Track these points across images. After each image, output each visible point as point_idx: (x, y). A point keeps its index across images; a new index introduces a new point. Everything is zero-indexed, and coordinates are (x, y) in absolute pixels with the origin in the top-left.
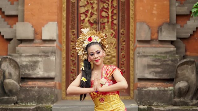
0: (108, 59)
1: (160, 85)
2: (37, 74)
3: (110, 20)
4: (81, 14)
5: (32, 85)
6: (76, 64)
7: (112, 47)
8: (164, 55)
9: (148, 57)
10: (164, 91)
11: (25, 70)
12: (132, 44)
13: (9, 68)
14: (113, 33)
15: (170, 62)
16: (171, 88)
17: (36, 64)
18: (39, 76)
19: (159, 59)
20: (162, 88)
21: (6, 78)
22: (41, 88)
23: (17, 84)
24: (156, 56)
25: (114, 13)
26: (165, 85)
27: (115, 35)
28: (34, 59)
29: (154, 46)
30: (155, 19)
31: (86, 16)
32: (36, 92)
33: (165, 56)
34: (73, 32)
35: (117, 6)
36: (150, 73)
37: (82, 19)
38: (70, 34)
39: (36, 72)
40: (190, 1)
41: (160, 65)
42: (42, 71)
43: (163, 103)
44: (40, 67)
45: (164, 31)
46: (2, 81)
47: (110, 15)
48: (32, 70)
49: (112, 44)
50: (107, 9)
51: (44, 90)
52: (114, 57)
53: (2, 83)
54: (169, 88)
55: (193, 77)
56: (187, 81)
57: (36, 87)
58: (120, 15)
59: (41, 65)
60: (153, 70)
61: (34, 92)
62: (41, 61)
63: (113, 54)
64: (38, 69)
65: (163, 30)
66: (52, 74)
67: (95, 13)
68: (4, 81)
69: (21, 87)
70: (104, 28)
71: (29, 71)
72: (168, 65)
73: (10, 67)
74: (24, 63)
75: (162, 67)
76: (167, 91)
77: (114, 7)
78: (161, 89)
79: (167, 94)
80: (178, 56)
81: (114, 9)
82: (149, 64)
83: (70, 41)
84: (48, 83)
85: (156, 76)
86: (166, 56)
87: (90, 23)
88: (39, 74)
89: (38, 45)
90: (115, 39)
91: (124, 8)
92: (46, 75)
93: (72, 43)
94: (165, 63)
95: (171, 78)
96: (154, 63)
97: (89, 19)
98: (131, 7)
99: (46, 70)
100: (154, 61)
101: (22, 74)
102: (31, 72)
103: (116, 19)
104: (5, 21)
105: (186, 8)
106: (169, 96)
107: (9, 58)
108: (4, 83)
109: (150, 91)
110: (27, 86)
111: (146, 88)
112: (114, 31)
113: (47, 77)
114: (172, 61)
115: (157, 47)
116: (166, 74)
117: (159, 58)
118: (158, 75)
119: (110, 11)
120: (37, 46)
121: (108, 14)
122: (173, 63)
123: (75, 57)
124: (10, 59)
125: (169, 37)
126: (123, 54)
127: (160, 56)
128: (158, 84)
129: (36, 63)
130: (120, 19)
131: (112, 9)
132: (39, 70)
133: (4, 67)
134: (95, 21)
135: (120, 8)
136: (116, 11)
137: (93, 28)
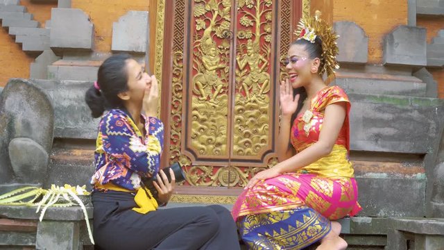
0: (251, 116)
1: (391, 168)
3: (258, 34)
4: (197, 18)
5: (82, 158)
6: (183, 124)
7: (261, 91)
8: (402, 97)
9: (365, 100)
10: (404, 181)
11: (65, 120)
13: (25, 110)
14: (263, 62)
15: (415, 114)
16: (420, 175)
19: (390, 106)
20: (400, 176)
21: (16, 135)
23: (45, 152)
24: (382, 98)
25: (266, 20)
26: (405, 169)
27: (266, 66)
29: (374, 76)
30: (375, 17)
31: (208, 22)
33: (404, 99)
34: (179, 55)
35: (274, 7)
36: (369, 139)
37: (198, 28)
38: (173, 59)
41: (393, 120)
43: (400, 210)
45: (398, 44)
46: (6, 141)
47: (258, 24)
49: (261, 84)
50: (253, 10)
52: (265, 112)
53: (6, 146)
54: (414, 175)
57: (91, 162)
58: (280, 25)
60: (375, 130)
63: (263, 105)
65: (396, 41)
67: (227, 18)
68: (9, 141)
69: (53, 160)
70: (245, 50)
71: (77, 122)
72: (411, 119)
73: (26, 106)
74: (66, 104)
75: (397, 126)
76: (411, 182)
77: (266, 7)
78: (396, 178)
79: (412, 190)
80: (434, 100)
81: (267, 11)
82: (366, 116)
83: (171, 75)
85: (383, 147)
86: (407, 100)
87: (216, 38)
90: (268, 74)
93: (175, 79)
94: (403, 115)
95: (420, 152)
96: (379, 115)
97: (214, 30)
98: (303, 7)
100: (379, 109)
101: (58, 130)
102: (81, 125)
103: (270, 33)
104: (26, 11)
106: (415, 195)
107: (26, 83)
108: (10, 148)
109: (371, 181)
110: (68, 158)
111: (360, 175)
112: (266, 57)
114: (420, 111)
115: (382, 79)
116: (407, 143)
117: (391, 102)
118: (388, 143)
119: (258, 15)
121: (255, 22)
122: (422, 116)
123: (181, 110)
124: (28, 86)
125: (411, 57)
127: (394, 99)
128: (388, 165)
130: (279, 33)
131: (263, 12)
133: (12, 106)
134: (226, 34)
135: (280, 10)
136: (271, 15)
137: (220, 49)
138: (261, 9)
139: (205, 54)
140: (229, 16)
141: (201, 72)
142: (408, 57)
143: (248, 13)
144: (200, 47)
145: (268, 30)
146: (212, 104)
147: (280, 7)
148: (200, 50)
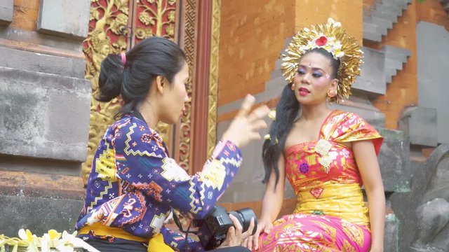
2: (26, 143)
12: (212, 105)
17: (25, 107)
18: (32, 151)
22: (37, 195)
25: (169, 20)
28: (20, 88)
31: (102, 12)
32: (20, 209)
35: (177, 6)
39: (20, 134)
40: (383, 12)
42: (46, 132)
44: (40, 119)
47: (160, 24)
48: (8, 128)
50: (154, 6)
51: (51, 204)
57: (17, 190)
58: (184, 28)
59: (42, 112)
61: (14, 210)
62: (44, 99)
64: (31, 125)
67: (125, 10)
77: (169, 5)
80: (400, 133)
81: (170, 10)
84: (61, 181)
87: (110, 33)
88: (32, 145)
89: (22, 45)
91: (194, 13)
92: (56, 151)
97: (108, 22)
98: (214, 11)
99: (58, 133)
103: (173, 37)
105: (376, 26)
106: (390, 239)
113: (59, 157)
114: (389, 144)
119: (160, 13)
120: (21, 49)
121: (156, 21)
122: (390, 150)
126: (186, 127)
129: (25, 102)
131: (165, 9)
132: (36, 130)
134: (123, 29)
135: (185, 11)
136: (175, 16)
137: (115, 47)
138: (163, 6)
139: (97, 52)
140: (127, 9)
141: (91, 74)
142: (370, 83)
143: (149, 8)
144: (91, 42)
145: (171, 32)
146: (103, 116)
147: (184, 7)
148: (90, 46)
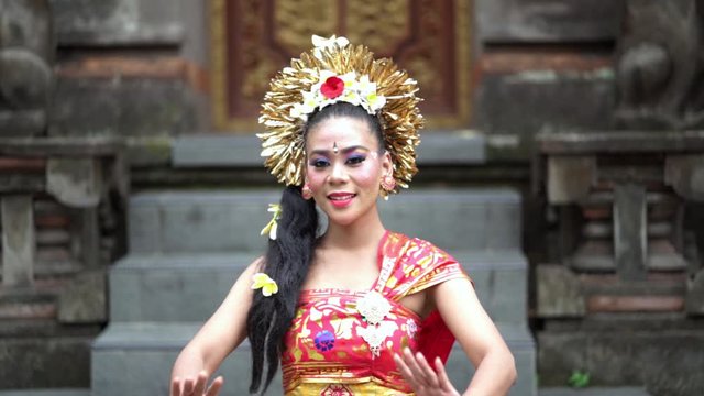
1: (563, 65)
5: (100, 72)
10: (581, 85)
13: (12, 9)
16: (605, 73)
20: (573, 75)
22: (131, 82)
23: (45, 68)
32: (113, 96)
36: (528, 21)
42: (135, 17)
44: (128, 5)
48: (98, 18)
51: (144, 89)
54: (595, 72)
55: (685, 27)
56: (664, 45)
57: (112, 78)
60: (538, 8)
61: (108, 98)
64: (121, 11)
66: (172, 31)
76: (590, 84)
78: (567, 79)
79: (592, 95)
85: (550, 32)
92: (149, 34)
95: (606, 36)
99: (149, 14)
102: (93, 24)
109: (528, 86)
110: (79, 74)
113: (152, 41)
116: (588, 25)
118: (557, 27)
128: (559, 60)
132: (125, 18)
